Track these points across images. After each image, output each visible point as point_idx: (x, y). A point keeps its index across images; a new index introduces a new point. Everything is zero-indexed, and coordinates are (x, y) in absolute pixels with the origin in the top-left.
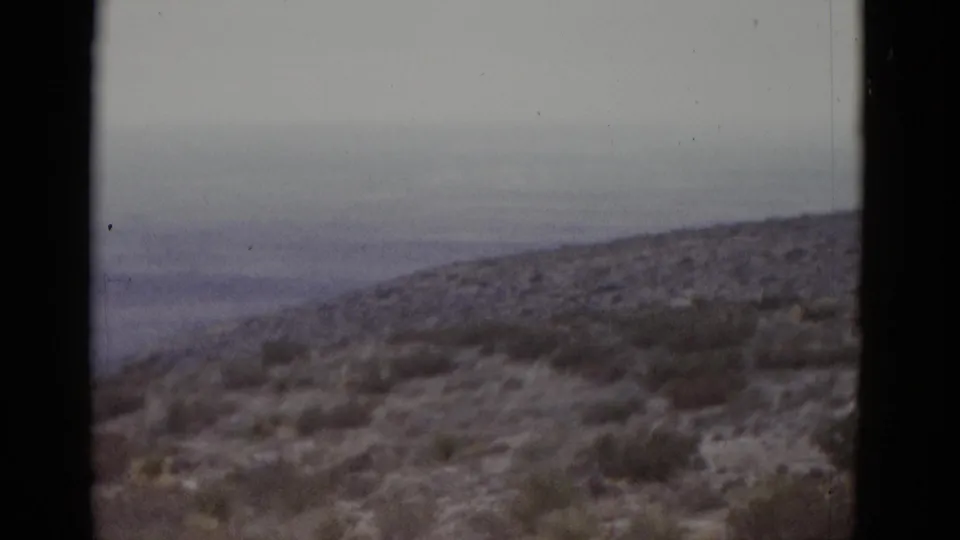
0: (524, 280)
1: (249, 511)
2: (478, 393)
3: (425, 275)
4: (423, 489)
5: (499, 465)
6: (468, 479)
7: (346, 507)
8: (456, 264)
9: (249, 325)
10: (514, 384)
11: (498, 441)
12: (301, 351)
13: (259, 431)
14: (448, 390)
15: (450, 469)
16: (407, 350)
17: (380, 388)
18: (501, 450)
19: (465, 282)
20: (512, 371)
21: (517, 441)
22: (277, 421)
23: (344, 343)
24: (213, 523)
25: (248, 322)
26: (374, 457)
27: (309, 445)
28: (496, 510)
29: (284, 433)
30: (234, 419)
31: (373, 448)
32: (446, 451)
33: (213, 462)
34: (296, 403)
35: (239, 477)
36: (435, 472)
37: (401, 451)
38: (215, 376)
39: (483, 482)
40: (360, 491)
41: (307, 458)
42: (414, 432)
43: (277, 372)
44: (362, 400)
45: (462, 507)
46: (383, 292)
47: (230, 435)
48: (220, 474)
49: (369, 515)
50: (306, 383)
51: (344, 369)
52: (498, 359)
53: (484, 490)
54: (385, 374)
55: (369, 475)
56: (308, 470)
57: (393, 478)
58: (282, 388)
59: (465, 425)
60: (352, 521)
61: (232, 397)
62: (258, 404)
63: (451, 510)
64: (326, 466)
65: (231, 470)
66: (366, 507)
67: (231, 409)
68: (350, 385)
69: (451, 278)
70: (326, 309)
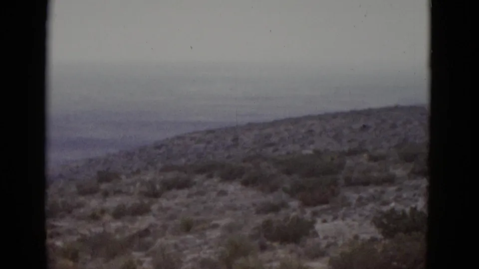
0: (229, 140)
1: (89, 257)
2: (204, 198)
3: (179, 138)
4: (176, 246)
5: (215, 234)
6: (198, 241)
7: (137, 255)
8: (195, 133)
9: (90, 162)
10: (223, 193)
11: (214, 222)
12: (117, 176)
13: (94, 217)
14: (189, 196)
15: (189, 236)
16: (170, 176)
17: (156, 195)
18: (215, 226)
19: (200, 141)
20: (221, 187)
21: (224, 222)
22: (103, 212)
23: (138, 172)
24: (71, 263)
25: (91, 160)
26: (151, 230)
27: (119, 224)
28: (212, 257)
29: (107, 217)
30: (82, 210)
31: (151, 225)
32: (188, 227)
33: (70, 232)
34: (112, 203)
35: (84, 240)
36: (182, 237)
37: (165, 227)
38: (73, 189)
39: (206, 243)
40: (145, 248)
41: (118, 230)
42: (172, 217)
43: (104, 186)
44: (146, 201)
45: (196, 255)
46: (158, 146)
47: (79, 218)
48: (75, 238)
49: (149, 259)
50: (118, 192)
51: (138, 184)
52: (215, 180)
53: (206, 247)
54: (158, 187)
55: (149, 239)
56: (118, 237)
57: (160, 241)
58: (106, 194)
59: (197, 214)
60: (141, 263)
61: (82, 199)
62: (94, 203)
63: (189, 257)
64: (127, 234)
65: (79, 237)
66: (147, 256)
67: (80, 206)
68: (141, 193)
69: (192, 139)
70: (129, 155)
